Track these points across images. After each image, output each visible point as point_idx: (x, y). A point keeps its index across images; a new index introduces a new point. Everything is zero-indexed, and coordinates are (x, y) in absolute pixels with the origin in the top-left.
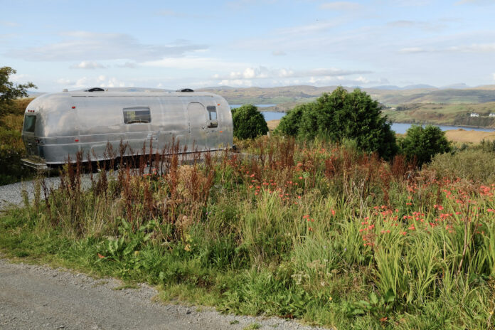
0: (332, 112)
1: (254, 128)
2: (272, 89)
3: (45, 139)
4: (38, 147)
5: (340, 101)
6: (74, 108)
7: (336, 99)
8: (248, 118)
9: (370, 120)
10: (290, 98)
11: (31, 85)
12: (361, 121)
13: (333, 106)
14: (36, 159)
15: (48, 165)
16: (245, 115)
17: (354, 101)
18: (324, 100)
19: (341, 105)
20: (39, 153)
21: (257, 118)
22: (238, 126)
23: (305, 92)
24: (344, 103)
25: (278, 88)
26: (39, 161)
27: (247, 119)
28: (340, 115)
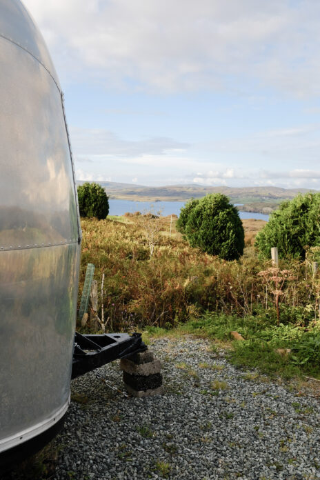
1: (223, 228)
2: (240, 189)
8: (216, 214)
10: (258, 198)
16: (210, 208)
21: (228, 213)
22: (200, 224)
23: (273, 194)
25: (246, 188)
27: (214, 215)
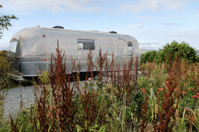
0: (173, 53)
3: (22, 58)
4: (17, 64)
5: (176, 47)
6: (44, 36)
7: (174, 46)
9: (193, 57)
11: (13, 17)
12: (188, 58)
13: (173, 50)
14: (16, 72)
15: (24, 77)
17: (184, 47)
18: (168, 47)
19: (177, 50)
20: (18, 69)
24: (179, 48)
26: (18, 74)
28: (177, 54)
